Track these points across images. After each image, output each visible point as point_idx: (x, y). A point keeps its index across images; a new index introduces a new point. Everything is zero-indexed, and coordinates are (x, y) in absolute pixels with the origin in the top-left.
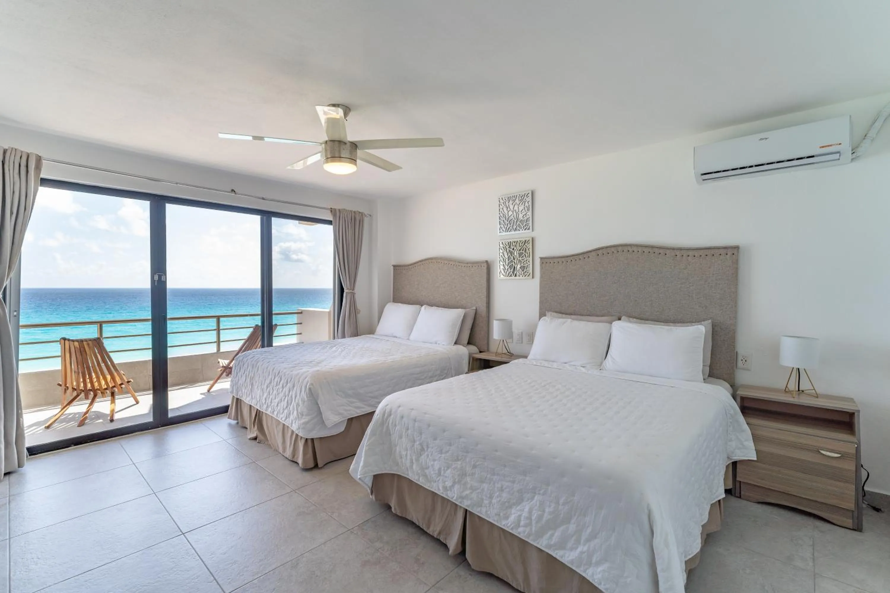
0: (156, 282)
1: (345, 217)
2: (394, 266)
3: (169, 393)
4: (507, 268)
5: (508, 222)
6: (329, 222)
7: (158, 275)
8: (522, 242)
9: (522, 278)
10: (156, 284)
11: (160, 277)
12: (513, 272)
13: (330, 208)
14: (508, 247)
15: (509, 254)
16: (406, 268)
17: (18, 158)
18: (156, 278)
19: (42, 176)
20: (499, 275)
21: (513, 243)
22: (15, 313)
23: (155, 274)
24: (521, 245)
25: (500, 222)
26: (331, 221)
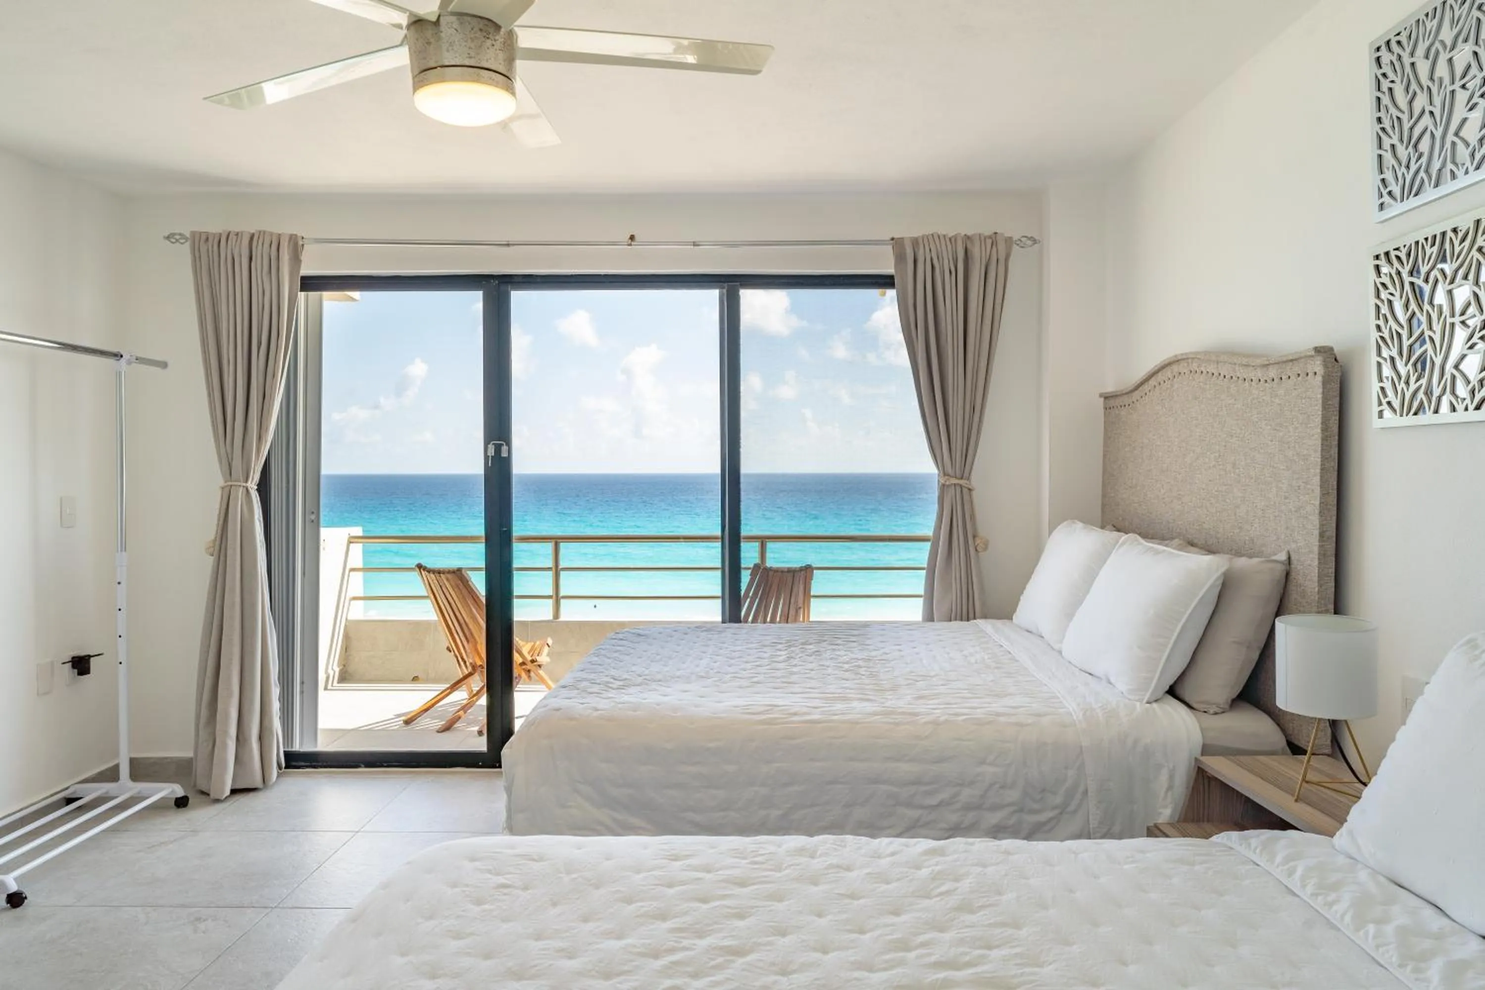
0: (490, 458)
1: (932, 260)
2: (1107, 397)
3: (517, 696)
4: (1403, 371)
5: (1410, 149)
6: (884, 282)
7: (493, 444)
8: (1460, 235)
9: (1461, 416)
10: (490, 465)
11: (498, 449)
12: (1426, 393)
13: (888, 238)
14: (1408, 268)
15: (1413, 306)
16: (1126, 400)
17: (266, 245)
18: (491, 451)
19: (305, 271)
20: (1376, 409)
21: (1427, 248)
22: (313, 517)
23: (489, 444)
24: (1457, 249)
25: (1380, 156)
26: (891, 277)
